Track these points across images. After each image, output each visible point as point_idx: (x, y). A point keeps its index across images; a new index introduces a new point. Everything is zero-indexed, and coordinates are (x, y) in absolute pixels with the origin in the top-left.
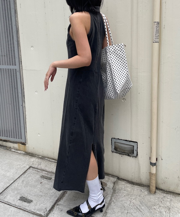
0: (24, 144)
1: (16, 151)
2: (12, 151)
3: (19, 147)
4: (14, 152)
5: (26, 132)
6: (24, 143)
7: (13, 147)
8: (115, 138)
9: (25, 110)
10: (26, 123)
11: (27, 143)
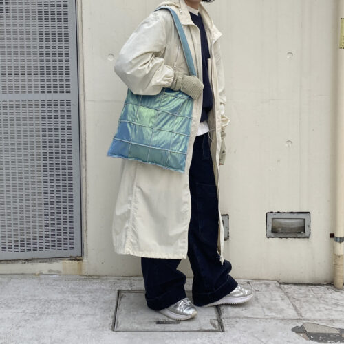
0: (78, 258)
3: (65, 267)
6: (79, 255)
8: (272, 212)
9: (86, 185)
10: (86, 212)
11: (87, 255)
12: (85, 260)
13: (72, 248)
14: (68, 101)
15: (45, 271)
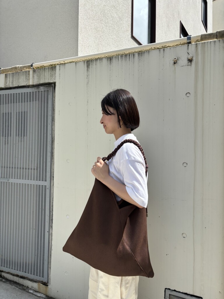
0: (46, 284)
1: (35, 293)
2: (30, 293)
3: (39, 287)
4: (32, 294)
5: (50, 268)
6: (46, 282)
7: (32, 287)
8: (169, 289)
9: (52, 238)
10: (51, 255)
11: (50, 283)
12: (49, 286)
13: (43, 277)
14: (45, 186)
15: (30, 287)
